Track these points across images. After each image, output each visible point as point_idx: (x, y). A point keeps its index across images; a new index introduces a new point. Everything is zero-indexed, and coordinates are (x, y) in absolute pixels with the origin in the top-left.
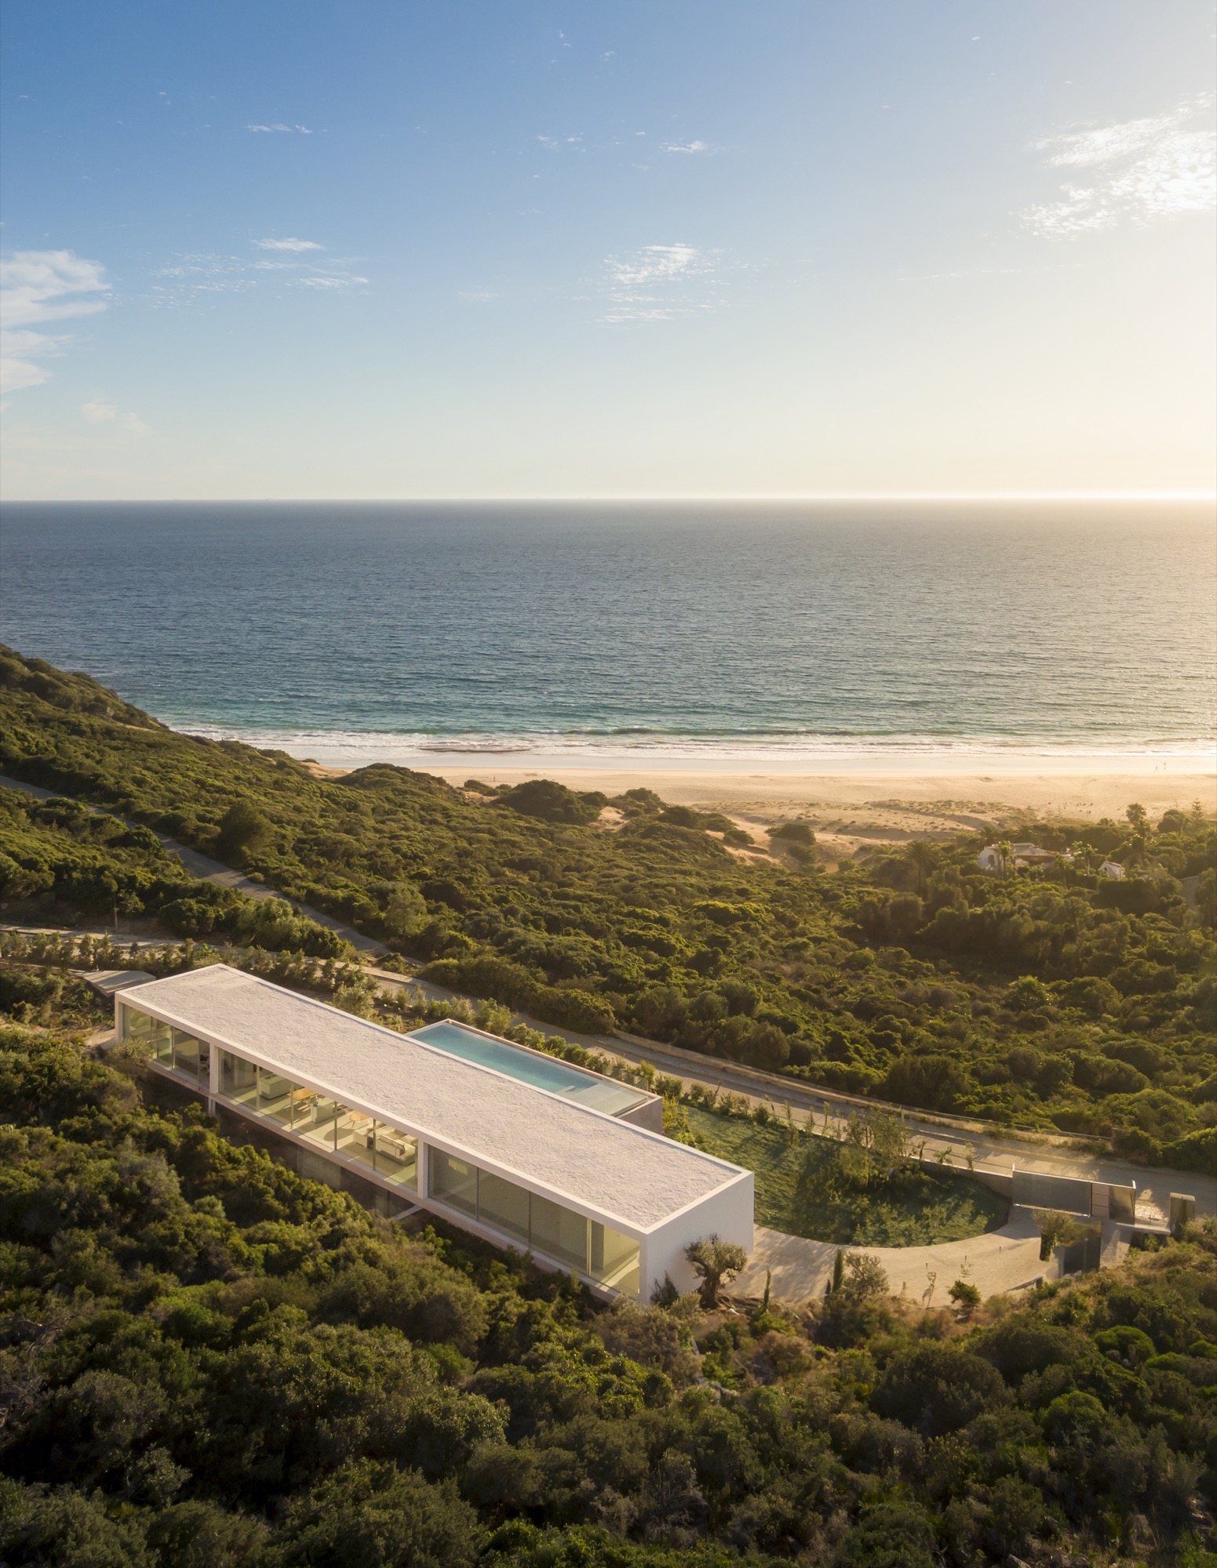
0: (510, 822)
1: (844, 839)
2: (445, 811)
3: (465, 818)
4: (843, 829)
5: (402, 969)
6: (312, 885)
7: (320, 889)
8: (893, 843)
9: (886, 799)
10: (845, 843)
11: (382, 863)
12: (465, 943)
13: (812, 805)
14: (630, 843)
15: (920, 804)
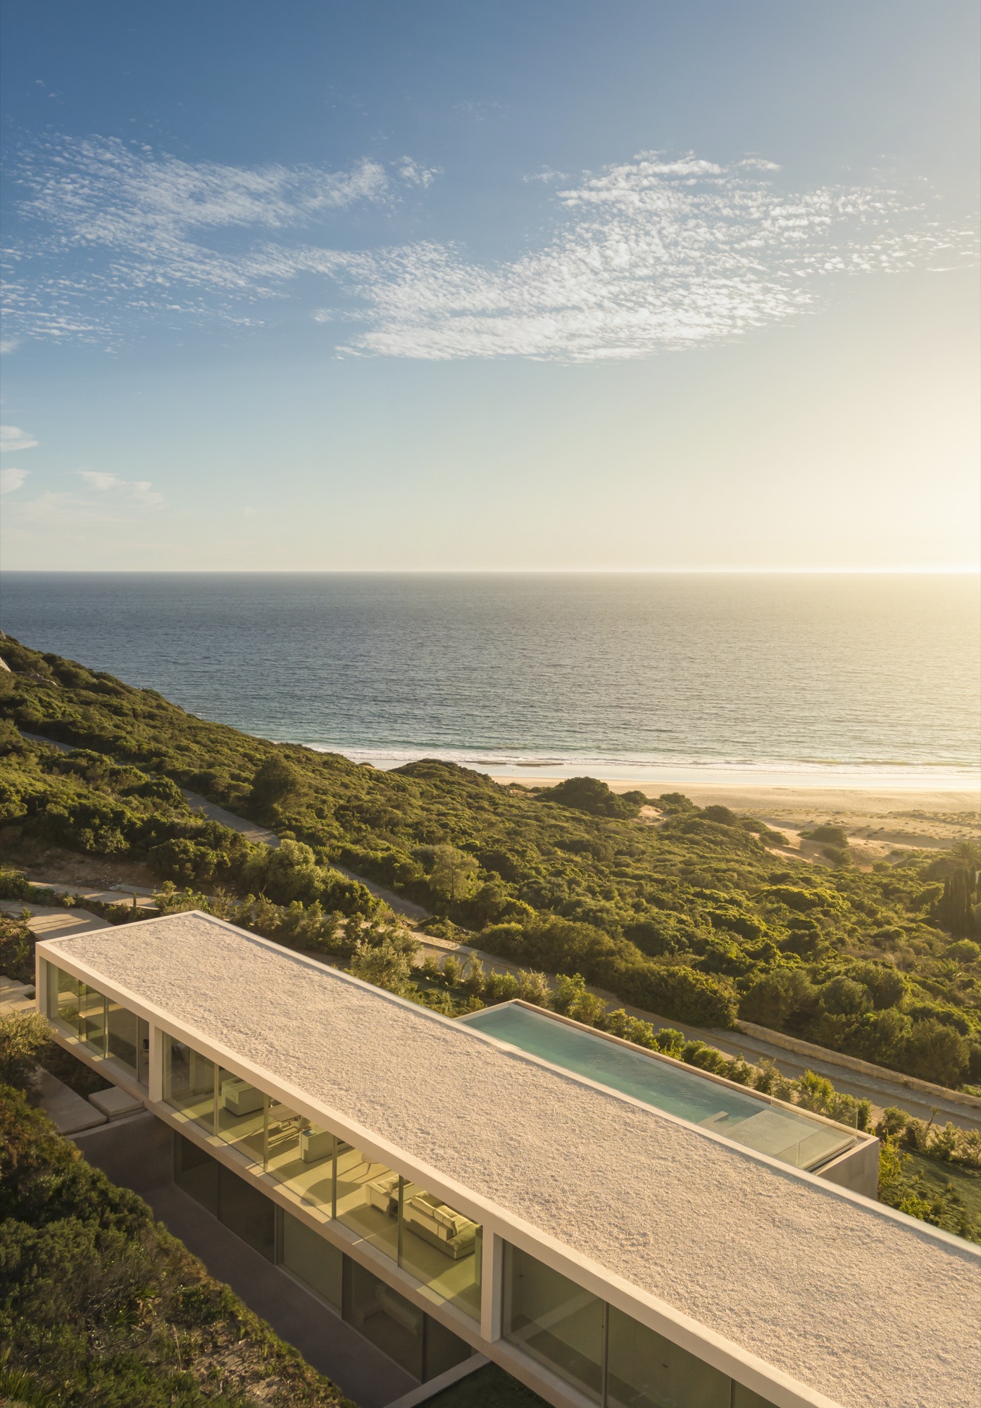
0: (555, 812)
1: (874, 844)
2: (491, 799)
3: (512, 806)
4: (871, 835)
5: (450, 934)
6: (349, 846)
7: (358, 849)
8: (924, 849)
9: (909, 809)
10: (877, 848)
11: (428, 832)
12: (524, 911)
13: (838, 813)
14: (674, 837)
15: (944, 814)
